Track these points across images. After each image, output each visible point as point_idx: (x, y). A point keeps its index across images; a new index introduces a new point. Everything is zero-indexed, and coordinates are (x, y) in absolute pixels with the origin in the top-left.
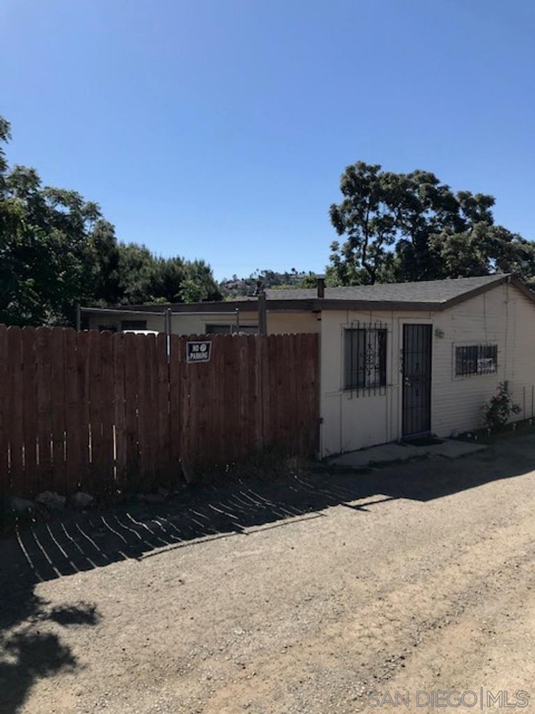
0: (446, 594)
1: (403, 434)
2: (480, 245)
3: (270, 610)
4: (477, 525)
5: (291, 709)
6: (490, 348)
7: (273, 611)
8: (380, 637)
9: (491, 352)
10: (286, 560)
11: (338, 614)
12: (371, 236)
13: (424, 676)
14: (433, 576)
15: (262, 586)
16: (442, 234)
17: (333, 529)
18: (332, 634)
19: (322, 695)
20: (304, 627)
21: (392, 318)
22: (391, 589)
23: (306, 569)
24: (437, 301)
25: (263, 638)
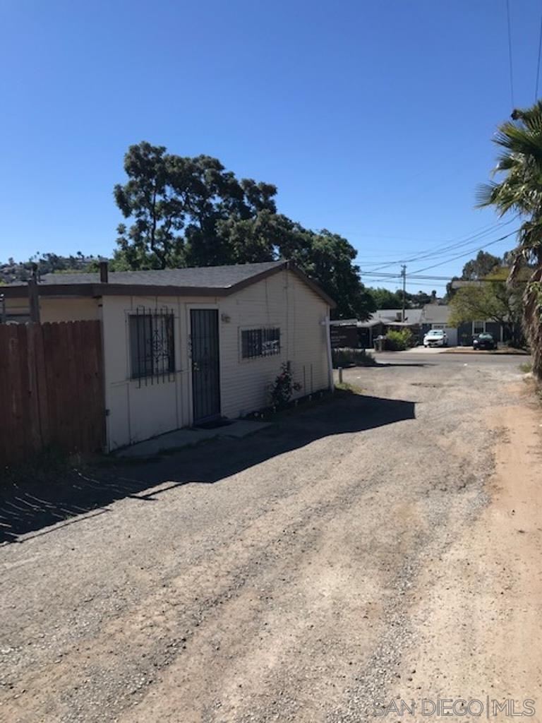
0: (229, 570)
1: (194, 420)
2: (264, 233)
3: (45, 619)
4: (259, 500)
5: (64, 718)
6: (274, 331)
7: (48, 620)
8: (163, 624)
9: (274, 334)
10: (66, 563)
11: (120, 609)
12: (158, 219)
13: (204, 653)
14: (218, 555)
15: (36, 596)
16: (230, 221)
17: (118, 523)
18: (112, 631)
19: (98, 697)
20: (82, 631)
21: (179, 304)
22: (176, 574)
23: (87, 569)
24: (221, 286)
25: (36, 651)
